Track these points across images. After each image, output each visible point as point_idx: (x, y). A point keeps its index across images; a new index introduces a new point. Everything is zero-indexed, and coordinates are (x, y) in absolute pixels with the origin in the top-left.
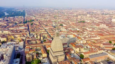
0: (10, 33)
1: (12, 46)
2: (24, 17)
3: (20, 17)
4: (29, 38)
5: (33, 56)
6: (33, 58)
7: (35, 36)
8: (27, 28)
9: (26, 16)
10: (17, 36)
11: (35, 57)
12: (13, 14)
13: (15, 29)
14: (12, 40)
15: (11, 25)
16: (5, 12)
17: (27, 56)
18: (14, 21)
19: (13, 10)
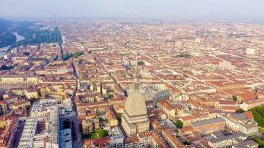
0: (41, 82)
1: (55, 108)
2: (60, 45)
3: (51, 44)
4: (80, 91)
5: (94, 124)
6: (94, 128)
7: (92, 88)
8: (72, 69)
9: (64, 42)
10: (55, 87)
11: (97, 126)
12: (34, 37)
13: (49, 73)
14: (47, 96)
15: (37, 63)
16: (14, 31)
17: (85, 124)
18: (41, 54)
19: (32, 27)
